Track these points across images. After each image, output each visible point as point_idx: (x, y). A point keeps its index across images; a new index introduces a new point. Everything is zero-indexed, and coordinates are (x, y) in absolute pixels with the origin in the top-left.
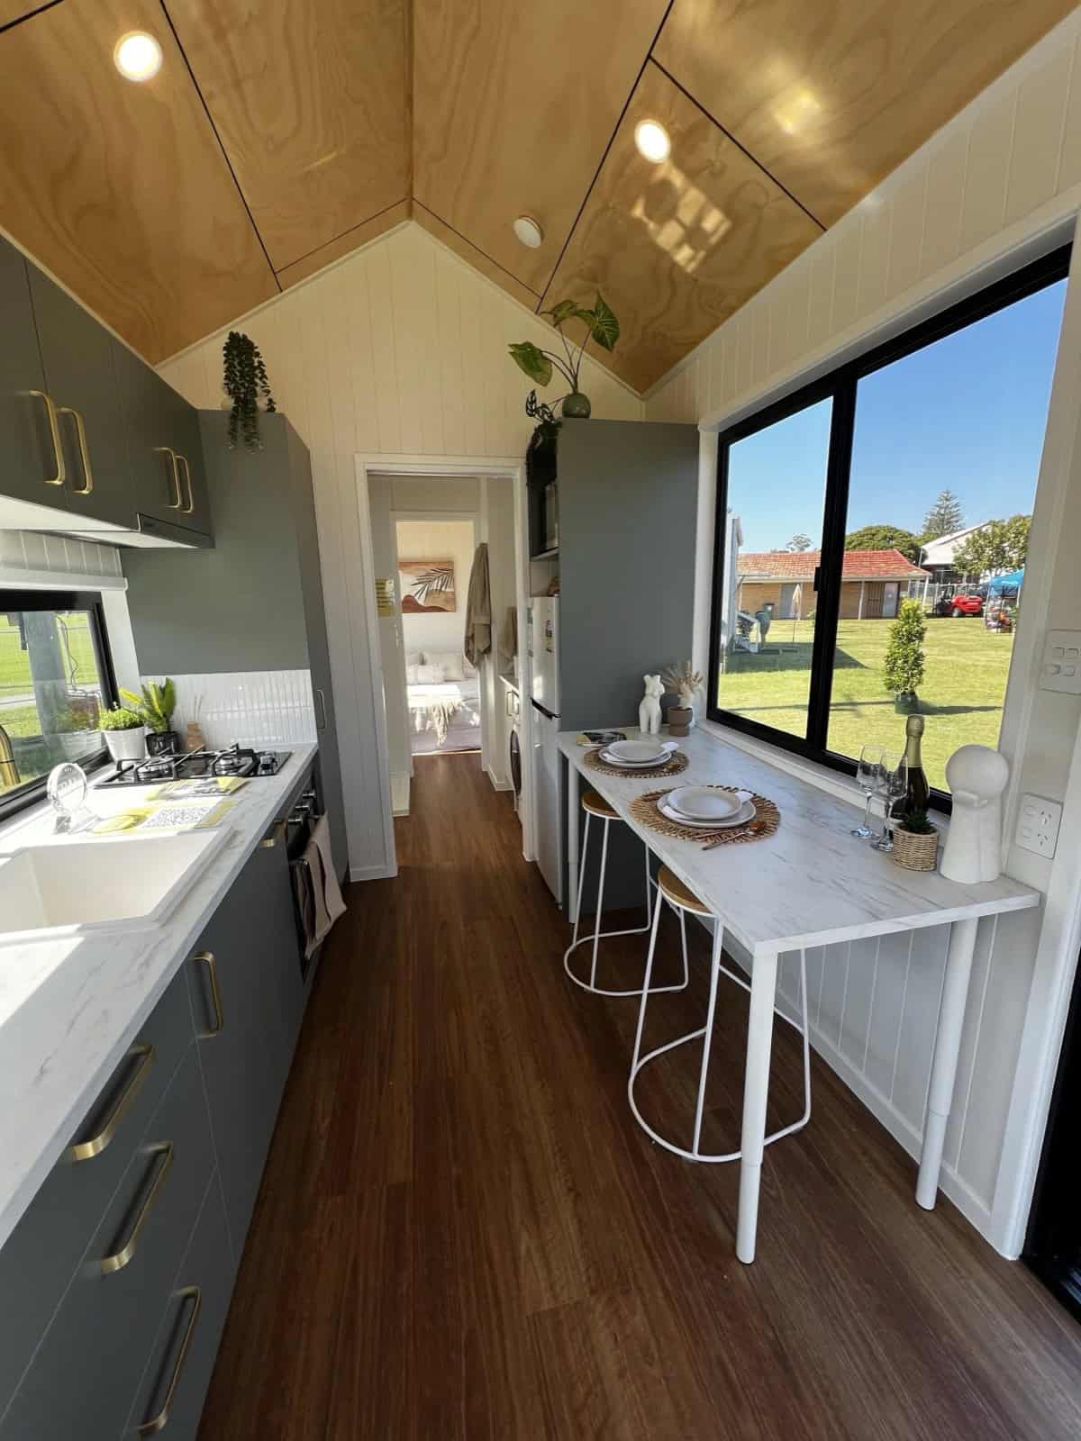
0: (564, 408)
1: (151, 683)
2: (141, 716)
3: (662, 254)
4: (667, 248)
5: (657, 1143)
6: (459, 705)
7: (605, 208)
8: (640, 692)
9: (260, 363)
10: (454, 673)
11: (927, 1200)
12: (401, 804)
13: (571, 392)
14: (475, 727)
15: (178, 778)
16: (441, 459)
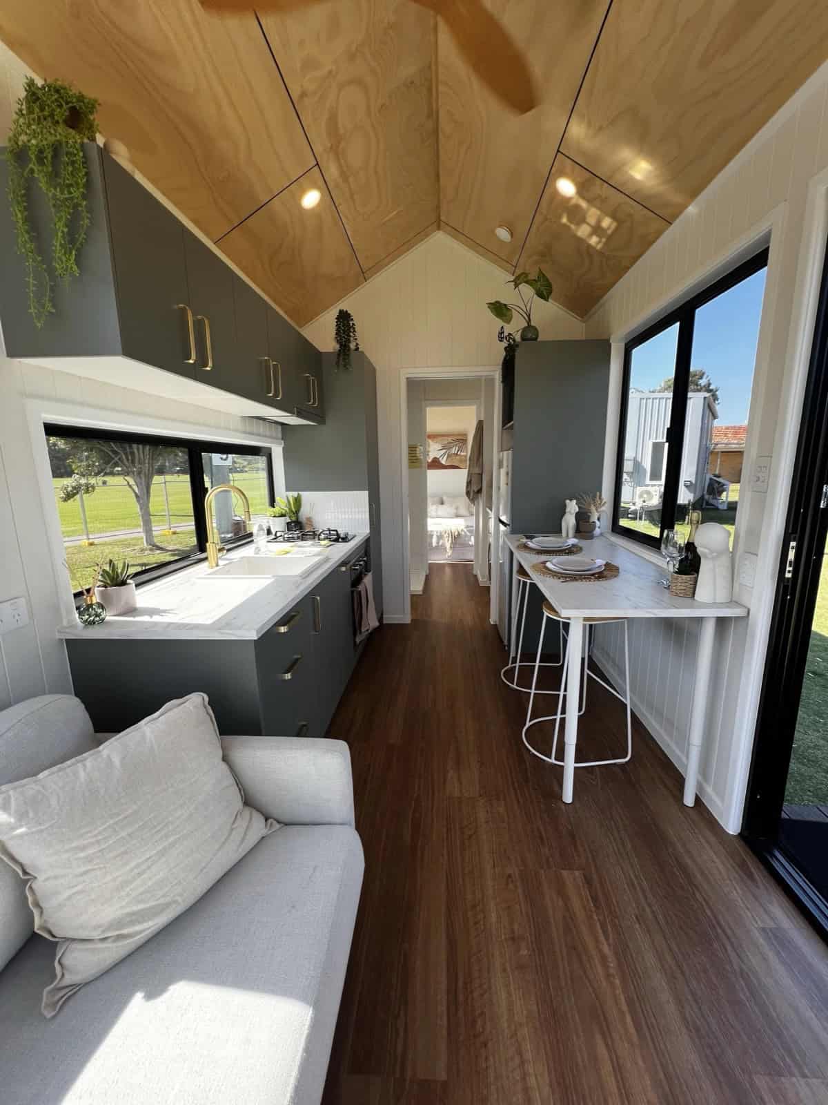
0: (521, 336)
1: (291, 495)
2: (286, 511)
3: (580, 241)
4: (583, 237)
5: (533, 754)
6: (462, 530)
7: (546, 219)
8: (562, 511)
9: (353, 324)
10: (463, 511)
11: (689, 801)
12: (417, 586)
13: (526, 325)
14: (472, 546)
15: (302, 540)
16: (448, 369)
